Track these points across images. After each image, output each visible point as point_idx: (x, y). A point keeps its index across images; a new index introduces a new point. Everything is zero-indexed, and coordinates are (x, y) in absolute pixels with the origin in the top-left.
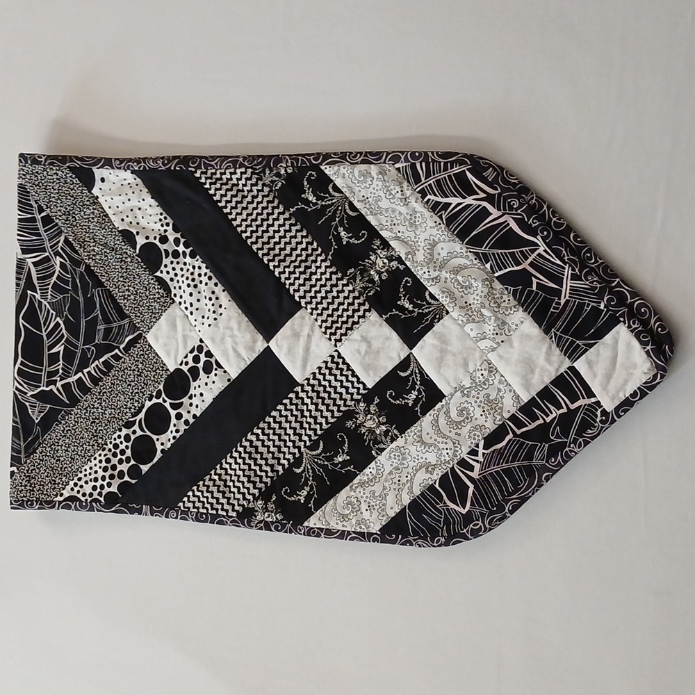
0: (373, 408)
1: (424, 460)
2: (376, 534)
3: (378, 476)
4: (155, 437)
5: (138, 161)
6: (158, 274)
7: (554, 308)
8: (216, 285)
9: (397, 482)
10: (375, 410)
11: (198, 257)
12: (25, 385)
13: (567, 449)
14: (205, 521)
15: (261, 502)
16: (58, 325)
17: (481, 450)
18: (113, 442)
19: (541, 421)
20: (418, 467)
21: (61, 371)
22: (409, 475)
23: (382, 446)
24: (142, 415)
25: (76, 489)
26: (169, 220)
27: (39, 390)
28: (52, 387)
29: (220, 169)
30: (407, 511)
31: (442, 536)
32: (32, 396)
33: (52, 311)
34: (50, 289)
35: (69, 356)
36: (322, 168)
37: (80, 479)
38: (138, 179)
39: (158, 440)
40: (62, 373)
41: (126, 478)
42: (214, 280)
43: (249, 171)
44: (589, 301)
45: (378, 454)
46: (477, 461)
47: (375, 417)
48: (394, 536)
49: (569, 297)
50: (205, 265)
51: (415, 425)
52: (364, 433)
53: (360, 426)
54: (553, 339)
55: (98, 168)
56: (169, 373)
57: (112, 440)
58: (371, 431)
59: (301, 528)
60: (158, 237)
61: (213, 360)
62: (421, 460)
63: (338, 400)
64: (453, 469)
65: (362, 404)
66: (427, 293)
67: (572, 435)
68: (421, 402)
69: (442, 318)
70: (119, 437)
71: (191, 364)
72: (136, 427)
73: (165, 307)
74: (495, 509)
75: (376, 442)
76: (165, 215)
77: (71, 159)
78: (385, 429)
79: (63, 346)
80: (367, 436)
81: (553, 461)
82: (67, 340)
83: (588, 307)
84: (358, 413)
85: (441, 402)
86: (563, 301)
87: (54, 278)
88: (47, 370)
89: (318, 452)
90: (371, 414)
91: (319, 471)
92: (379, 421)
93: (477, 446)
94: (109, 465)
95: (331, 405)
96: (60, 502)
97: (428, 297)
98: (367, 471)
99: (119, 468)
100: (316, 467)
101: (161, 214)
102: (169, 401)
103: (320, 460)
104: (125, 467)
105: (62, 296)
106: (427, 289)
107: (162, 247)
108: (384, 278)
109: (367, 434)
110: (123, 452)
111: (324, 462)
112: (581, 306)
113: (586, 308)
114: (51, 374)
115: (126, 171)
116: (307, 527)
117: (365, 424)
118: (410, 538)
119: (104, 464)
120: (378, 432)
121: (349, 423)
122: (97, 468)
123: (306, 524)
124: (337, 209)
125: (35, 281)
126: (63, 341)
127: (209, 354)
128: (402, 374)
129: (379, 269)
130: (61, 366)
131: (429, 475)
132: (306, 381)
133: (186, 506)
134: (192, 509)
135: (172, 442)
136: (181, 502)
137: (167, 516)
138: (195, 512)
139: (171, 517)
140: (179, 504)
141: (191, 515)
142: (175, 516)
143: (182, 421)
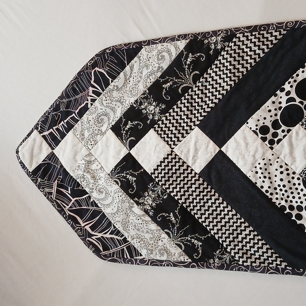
0: (151, 117)
1: (120, 92)
2: (145, 46)
3: (147, 78)
7: (60, 178)
8: (262, 187)
9: (134, 77)
10: (150, 116)
11: (279, 206)
13: (52, 109)
14: (261, 26)
15: (219, 47)
17: (89, 102)
19: (65, 121)
20: (123, 87)
22: (128, 82)
23: (142, 96)
29: (265, 267)
30: (126, 63)
31: (107, 53)
36: (190, 260)
42: (263, 190)
43: (241, 263)
44: (45, 182)
45: (146, 91)
46: (91, 96)
47: (149, 112)
48: (134, 47)
49: (53, 184)
50: (273, 201)
51: (125, 111)
52: (153, 102)
53: (157, 106)
54: (59, 163)
56: (300, 123)
58: (150, 104)
59: (191, 38)
61: (260, 136)
62: (122, 92)
63: (172, 119)
64: (103, 90)
65: (157, 118)
66: (120, 185)
67: (50, 116)
68: (123, 124)
69: (111, 171)
71: (279, 131)
74: (82, 74)
75: (146, 98)
78: (142, 106)
80: (152, 101)
81: (57, 103)
83: (46, 179)
84: (158, 113)
85: (112, 125)
86: (56, 181)
89: (182, 86)
90: (152, 114)
91: (181, 75)
92: (146, 110)
93: (92, 104)
95: (175, 116)
97: (119, 182)
98: (153, 80)
100: (183, 77)
102: (297, 103)
103: (180, 82)
106: (120, 187)
108: (146, 193)
109: (152, 102)
111: (178, 81)
112: (49, 180)
113: (47, 179)
116: (187, 39)
117: (154, 107)
118: (125, 48)
120: (146, 104)
121: (163, 107)
123: (187, 41)
124: (177, 234)
127: (264, 139)
128: (133, 138)
129: (150, 198)
131: (116, 84)
132: (192, 128)
133: (278, 33)
134: (273, 31)
135: (295, 74)
136: (284, 34)
137: (297, 22)
138: (271, 30)
139: (293, 22)
140: (285, 32)
141: (274, 27)
142: (288, 24)
143: (286, 90)
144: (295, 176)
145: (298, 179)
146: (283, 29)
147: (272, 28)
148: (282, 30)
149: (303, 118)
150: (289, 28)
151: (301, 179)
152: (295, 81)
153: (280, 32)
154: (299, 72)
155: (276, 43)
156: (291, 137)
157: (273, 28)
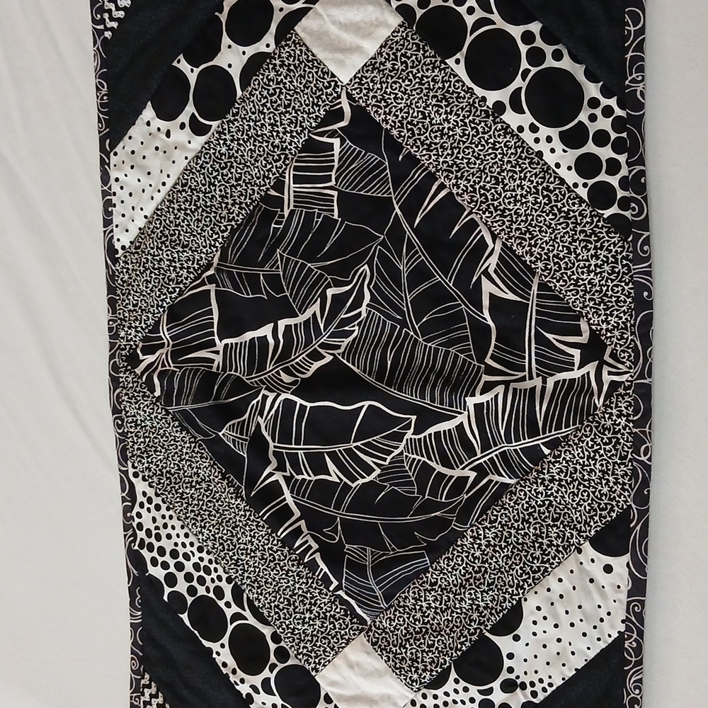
4: (225, 640)
5: (639, 650)
6: (453, 675)
12: (273, 412)
16: (369, 470)
18: (212, 567)
21: (300, 477)
24: (252, 621)
25: (145, 500)
26: (541, 696)
27: (269, 439)
28: (274, 463)
32: (258, 425)
33: (389, 458)
34: (423, 459)
35: (324, 491)
37: (158, 508)
38: (610, 640)
39: (223, 646)
40: (297, 480)
41: (167, 590)
55: (628, 565)
56: (313, 673)
57: (214, 565)
60: (513, 676)
70: (220, 578)
72: (235, 609)
73: (406, 680)
76: (550, 690)
77: (644, 514)
79: (338, 481)
82: (347, 488)
87: (439, 468)
88: (299, 452)
94: (181, 559)
96: (126, 473)
99: (180, 576)
101: (550, 685)
102: (272, 676)
104: (182, 587)
105: (413, 479)
107: (496, 685)
110: (201, 581)
114: (294, 459)
115: (623, 621)
119: (181, 550)
122: (175, 539)
125: (432, 430)
126: (345, 480)
130: (308, 478)
133: (146, 690)
134: (143, 699)
135: (222, 668)
136: (150, 680)
137: (133, 652)
138: (140, 703)
139: (132, 659)
140: (147, 676)
141: (136, 697)
142: (133, 667)
143: (251, 691)
144: (419, 701)
145: (424, 696)
146: (140, 679)
147: (137, 701)
148: (143, 682)
149: (303, 668)
150: (140, 666)
151: (424, 691)
152: (234, 672)
153: (145, 686)
154: (220, 661)
155: (164, 698)
156: (341, 697)
157: (137, 699)
